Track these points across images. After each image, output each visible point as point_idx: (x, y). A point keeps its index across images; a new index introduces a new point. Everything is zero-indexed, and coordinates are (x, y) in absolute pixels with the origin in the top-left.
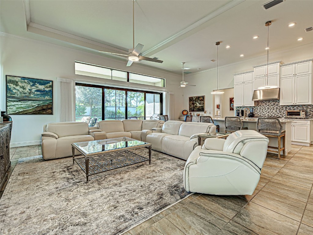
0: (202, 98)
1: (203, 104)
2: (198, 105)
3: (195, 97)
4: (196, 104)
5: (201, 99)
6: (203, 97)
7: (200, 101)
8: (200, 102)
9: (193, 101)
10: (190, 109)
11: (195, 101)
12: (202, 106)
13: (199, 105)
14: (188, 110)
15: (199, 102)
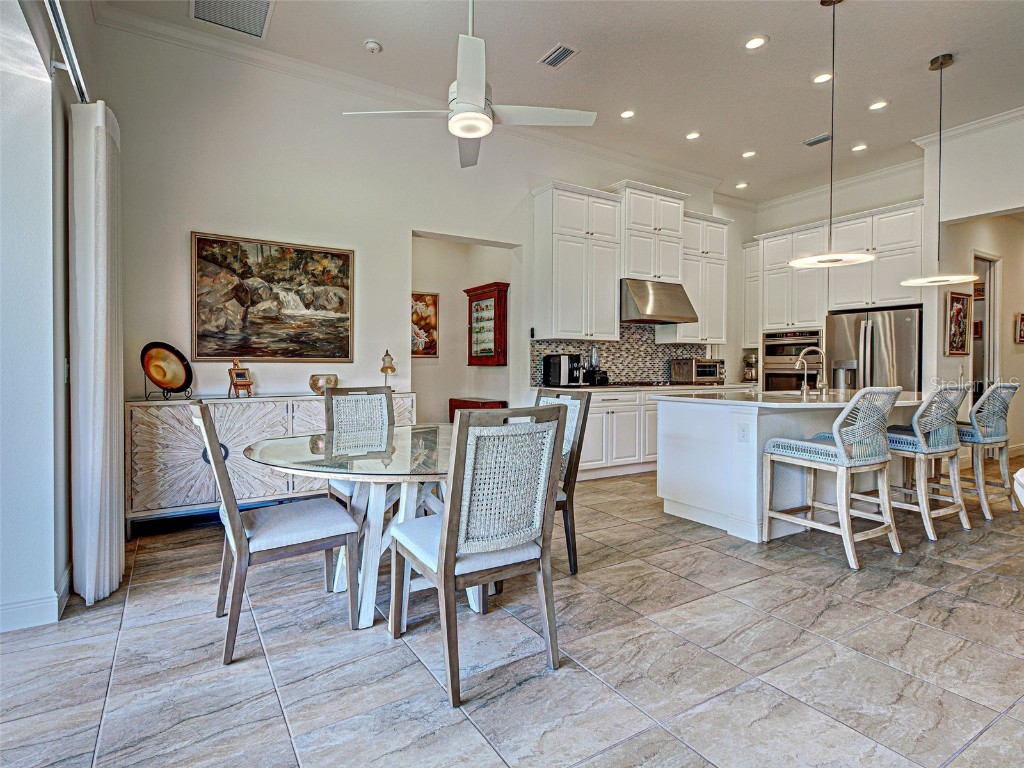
0: (332, 266)
1: (343, 305)
2: (294, 307)
3: (262, 245)
4: (276, 297)
5: (325, 271)
6: (344, 259)
7: (317, 284)
8: (317, 289)
9: (244, 275)
10: (202, 337)
11: (269, 279)
12: (330, 323)
13: (305, 312)
14: (185, 343)
15: (306, 289)
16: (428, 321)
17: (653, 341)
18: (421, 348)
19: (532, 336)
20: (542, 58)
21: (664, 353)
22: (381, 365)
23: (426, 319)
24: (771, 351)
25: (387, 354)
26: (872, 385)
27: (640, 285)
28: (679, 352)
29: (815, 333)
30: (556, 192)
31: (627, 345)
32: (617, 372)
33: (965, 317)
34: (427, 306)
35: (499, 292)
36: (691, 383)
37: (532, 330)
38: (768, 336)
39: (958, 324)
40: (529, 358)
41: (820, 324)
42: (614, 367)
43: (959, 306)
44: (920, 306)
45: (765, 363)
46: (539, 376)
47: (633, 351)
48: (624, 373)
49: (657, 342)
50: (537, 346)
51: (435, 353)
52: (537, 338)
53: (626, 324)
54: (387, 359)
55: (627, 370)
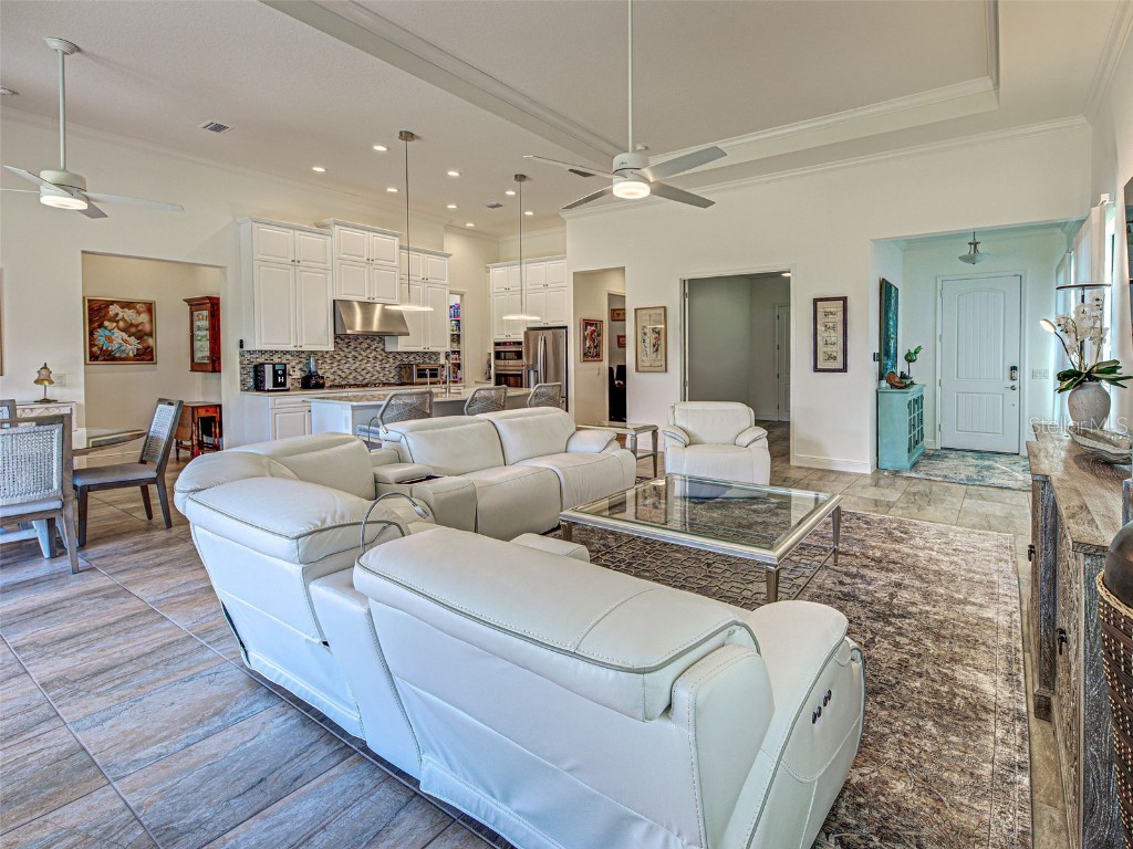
16: (140, 328)
17: (383, 350)
18: (131, 354)
19: (241, 347)
20: (205, 124)
21: (395, 358)
22: (36, 376)
23: (137, 326)
24: (498, 355)
25: (45, 367)
26: (545, 382)
27: (348, 304)
28: (411, 358)
29: (520, 343)
30: (255, 225)
31: (354, 353)
32: (343, 375)
33: (599, 335)
34: (139, 313)
35: (213, 306)
36: (412, 384)
37: (241, 342)
38: (497, 344)
39: (593, 340)
40: (238, 367)
41: (521, 338)
42: (340, 373)
43: (593, 328)
44: (566, 327)
45: (496, 366)
46: (251, 382)
47: (360, 358)
48: (351, 377)
49: (387, 350)
50: (248, 356)
51: (152, 359)
52: (245, 348)
53: (339, 337)
54: (44, 372)
55: (354, 374)
